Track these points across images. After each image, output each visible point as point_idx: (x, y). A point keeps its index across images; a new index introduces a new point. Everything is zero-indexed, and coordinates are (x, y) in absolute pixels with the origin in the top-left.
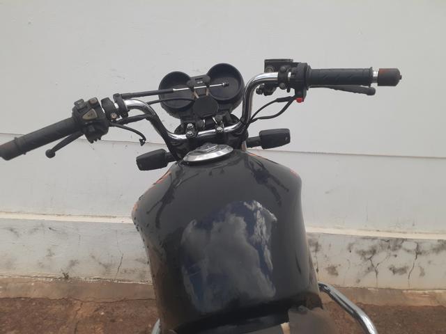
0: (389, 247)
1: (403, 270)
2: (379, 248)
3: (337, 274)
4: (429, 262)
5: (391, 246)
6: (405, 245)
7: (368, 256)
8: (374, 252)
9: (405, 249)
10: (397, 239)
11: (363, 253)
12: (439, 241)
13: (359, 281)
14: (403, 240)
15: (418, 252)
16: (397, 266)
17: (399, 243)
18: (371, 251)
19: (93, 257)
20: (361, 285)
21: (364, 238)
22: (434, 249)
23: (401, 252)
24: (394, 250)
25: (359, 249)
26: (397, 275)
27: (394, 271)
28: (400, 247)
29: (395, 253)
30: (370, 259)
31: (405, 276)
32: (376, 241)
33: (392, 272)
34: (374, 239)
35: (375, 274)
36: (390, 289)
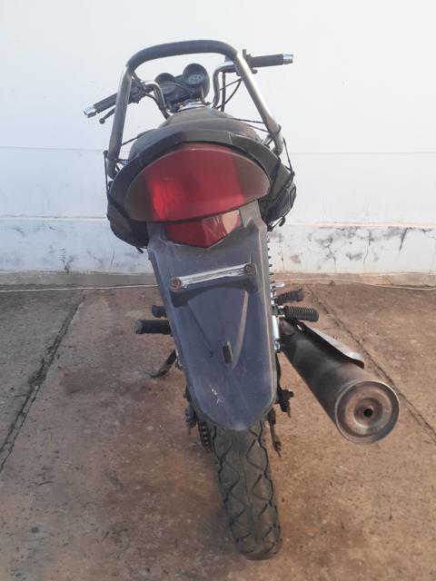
0: (344, 235)
1: (358, 256)
2: (335, 237)
3: (300, 262)
4: (382, 248)
5: (346, 234)
6: (359, 232)
7: (326, 244)
8: (331, 240)
9: (359, 237)
10: (351, 228)
11: (322, 242)
12: (389, 227)
13: (320, 268)
14: (357, 228)
15: (371, 240)
16: (353, 253)
17: (353, 231)
18: (328, 240)
19: (89, 253)
20: (320, 272)
21: (322, 228)
22: (385, 236)
23: (354, 240)
24: (350, 237)
25: (318, 238)
26: (353, 261)
27: (351, 258)
28: (354, 234)
29: (350, 240)
30: (328, 246)
31: (361, 261)
32: (332, 231)
33: (348, 258)
34: (330, 228)
35: (332, 260)
36: (348, 274)
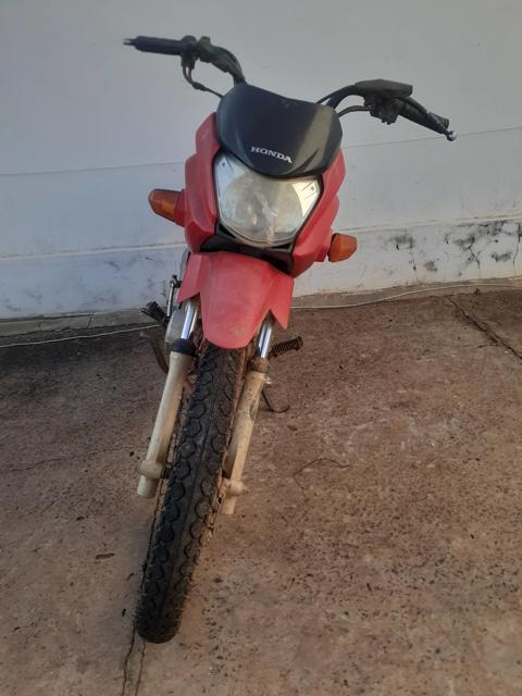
0: (488, 232)
1: (506, 256)
2: (478, 234)
3: (436, 270)
5: (491, 230)
6: (505, 227)
7: (467, 246)
8: (472, 240)
9: (506, 233)
10: (496, 223)
11: (461, 243)
13: (460, 274)
14: (503, 222)
15: (521, 234)
16: (500, 253)
17: (499, 226)
18: (469, 240)
20: (461, 279)
21: (461, 226)
23: (501, 237)
24: (495, 234)
25: (457, 239)
26: (501, 262)
27: (497, 259)
28: (500, 230)
29: (495, 238)
30: (469, 248)
31: (510, 261)
32: (473, 228)
33: (493, 260)
34: (470, 225)
35: (476, 263)
36: (494, 279)
